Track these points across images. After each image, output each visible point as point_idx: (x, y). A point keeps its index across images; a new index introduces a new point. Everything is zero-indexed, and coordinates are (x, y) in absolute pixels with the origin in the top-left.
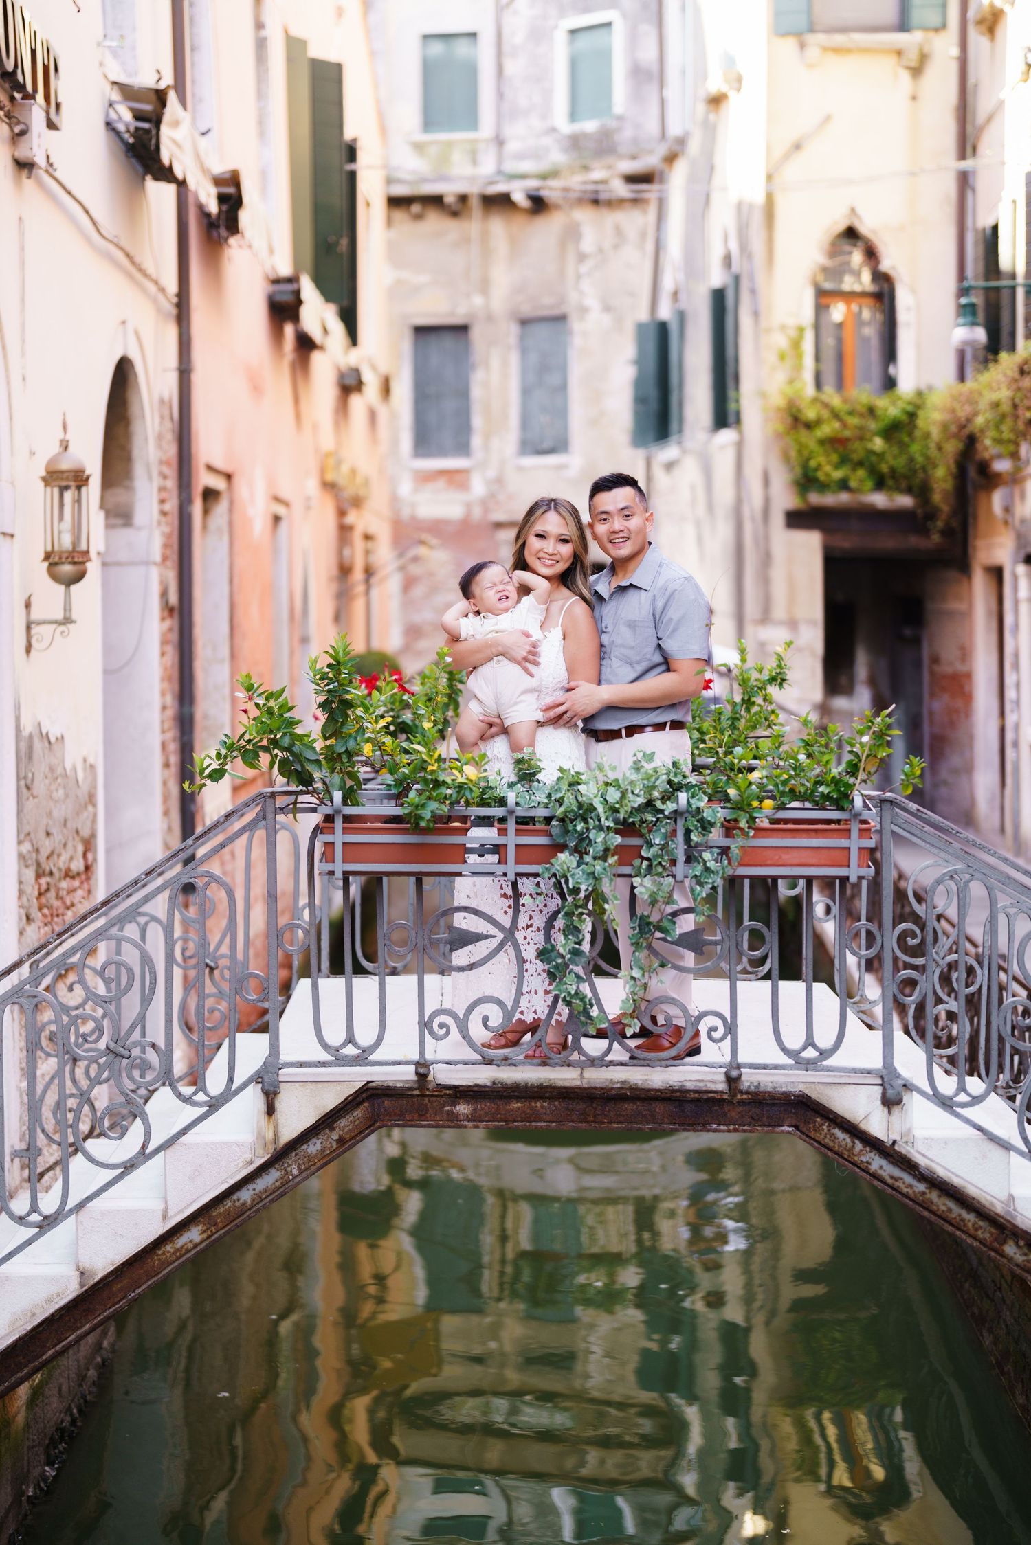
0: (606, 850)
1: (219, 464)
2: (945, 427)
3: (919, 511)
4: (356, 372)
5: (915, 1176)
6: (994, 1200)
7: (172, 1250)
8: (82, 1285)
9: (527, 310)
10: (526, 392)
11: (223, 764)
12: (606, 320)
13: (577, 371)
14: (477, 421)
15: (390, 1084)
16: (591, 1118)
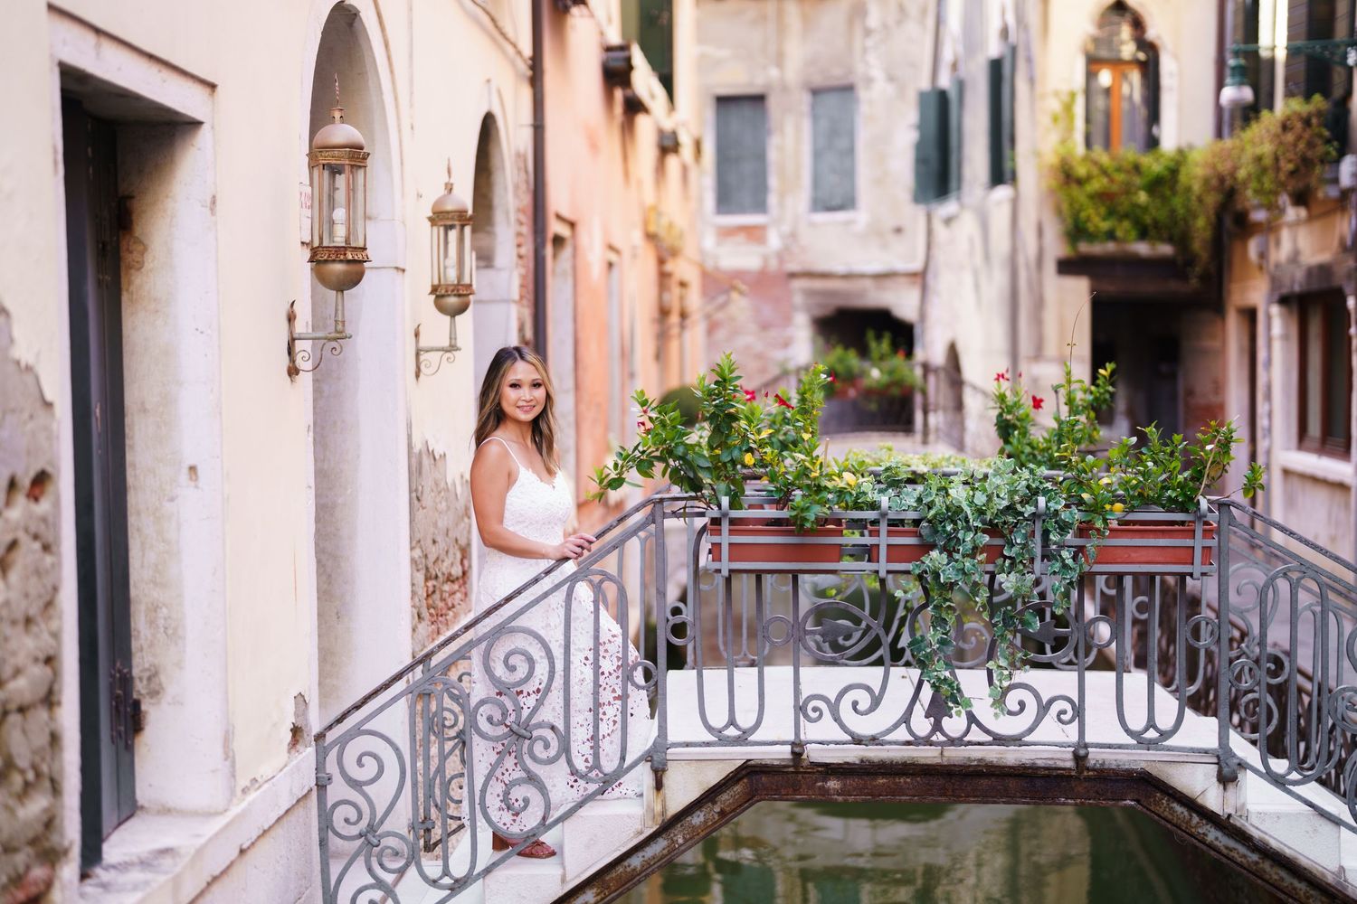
0: (975, 548)
1: (566, 213)
2: (1206, 181)
3: (1179, 259)
4: (674, 135)
5: (1249, 848)
6: (1325, 871)
9: (818, 81)
10: (817, 155)
11: (621, 473)
12: (890, 89)
13: (863, 136)
14: (773, 181)
15: (768, 762)
16: (950, 793)
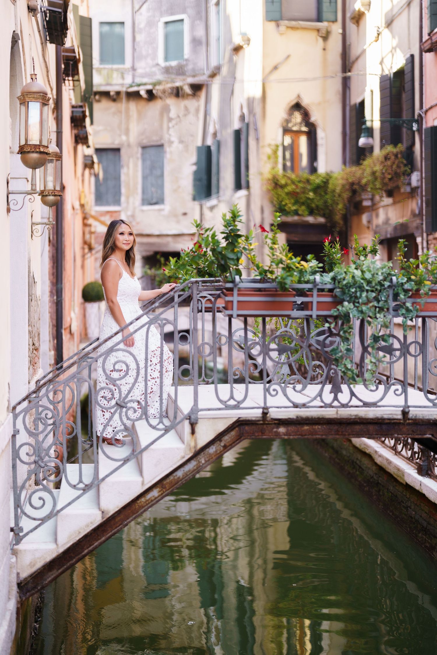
2: (343, 186)
3: (328, 225)
7: (144, 501)
8: (103, 518)
9: (146, 142)
10: (145, 178)
13: (168, 169)
14: (124, 190)
15: (250, 419)
16: (340, 433)
